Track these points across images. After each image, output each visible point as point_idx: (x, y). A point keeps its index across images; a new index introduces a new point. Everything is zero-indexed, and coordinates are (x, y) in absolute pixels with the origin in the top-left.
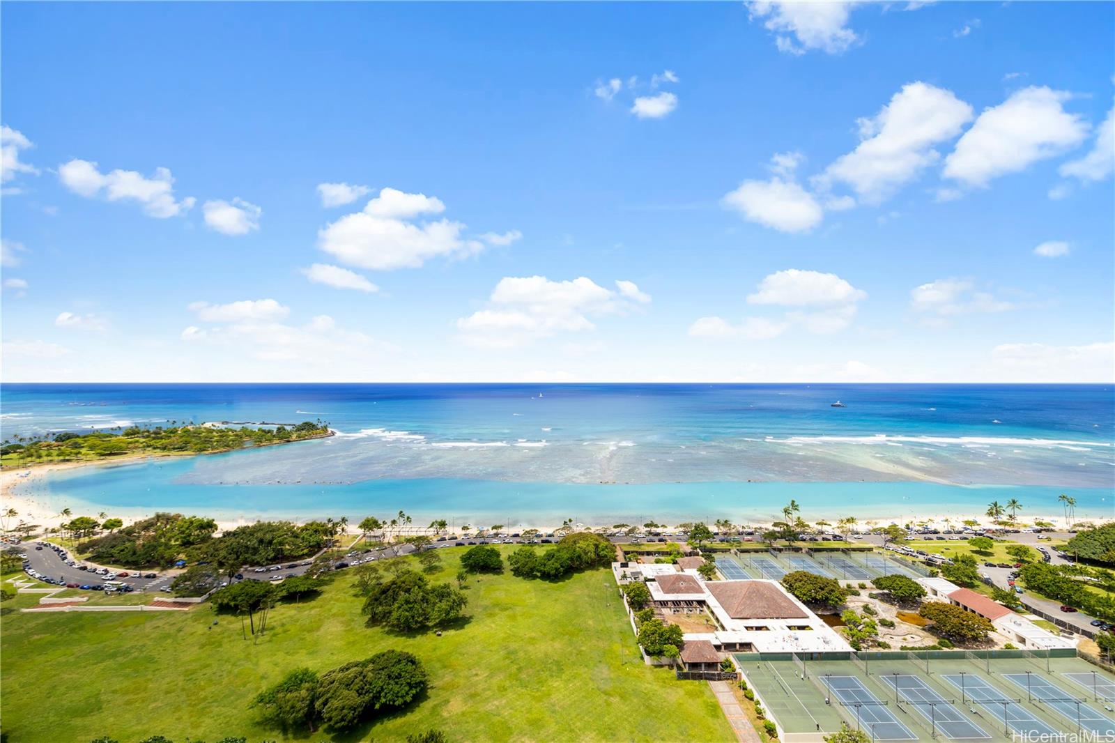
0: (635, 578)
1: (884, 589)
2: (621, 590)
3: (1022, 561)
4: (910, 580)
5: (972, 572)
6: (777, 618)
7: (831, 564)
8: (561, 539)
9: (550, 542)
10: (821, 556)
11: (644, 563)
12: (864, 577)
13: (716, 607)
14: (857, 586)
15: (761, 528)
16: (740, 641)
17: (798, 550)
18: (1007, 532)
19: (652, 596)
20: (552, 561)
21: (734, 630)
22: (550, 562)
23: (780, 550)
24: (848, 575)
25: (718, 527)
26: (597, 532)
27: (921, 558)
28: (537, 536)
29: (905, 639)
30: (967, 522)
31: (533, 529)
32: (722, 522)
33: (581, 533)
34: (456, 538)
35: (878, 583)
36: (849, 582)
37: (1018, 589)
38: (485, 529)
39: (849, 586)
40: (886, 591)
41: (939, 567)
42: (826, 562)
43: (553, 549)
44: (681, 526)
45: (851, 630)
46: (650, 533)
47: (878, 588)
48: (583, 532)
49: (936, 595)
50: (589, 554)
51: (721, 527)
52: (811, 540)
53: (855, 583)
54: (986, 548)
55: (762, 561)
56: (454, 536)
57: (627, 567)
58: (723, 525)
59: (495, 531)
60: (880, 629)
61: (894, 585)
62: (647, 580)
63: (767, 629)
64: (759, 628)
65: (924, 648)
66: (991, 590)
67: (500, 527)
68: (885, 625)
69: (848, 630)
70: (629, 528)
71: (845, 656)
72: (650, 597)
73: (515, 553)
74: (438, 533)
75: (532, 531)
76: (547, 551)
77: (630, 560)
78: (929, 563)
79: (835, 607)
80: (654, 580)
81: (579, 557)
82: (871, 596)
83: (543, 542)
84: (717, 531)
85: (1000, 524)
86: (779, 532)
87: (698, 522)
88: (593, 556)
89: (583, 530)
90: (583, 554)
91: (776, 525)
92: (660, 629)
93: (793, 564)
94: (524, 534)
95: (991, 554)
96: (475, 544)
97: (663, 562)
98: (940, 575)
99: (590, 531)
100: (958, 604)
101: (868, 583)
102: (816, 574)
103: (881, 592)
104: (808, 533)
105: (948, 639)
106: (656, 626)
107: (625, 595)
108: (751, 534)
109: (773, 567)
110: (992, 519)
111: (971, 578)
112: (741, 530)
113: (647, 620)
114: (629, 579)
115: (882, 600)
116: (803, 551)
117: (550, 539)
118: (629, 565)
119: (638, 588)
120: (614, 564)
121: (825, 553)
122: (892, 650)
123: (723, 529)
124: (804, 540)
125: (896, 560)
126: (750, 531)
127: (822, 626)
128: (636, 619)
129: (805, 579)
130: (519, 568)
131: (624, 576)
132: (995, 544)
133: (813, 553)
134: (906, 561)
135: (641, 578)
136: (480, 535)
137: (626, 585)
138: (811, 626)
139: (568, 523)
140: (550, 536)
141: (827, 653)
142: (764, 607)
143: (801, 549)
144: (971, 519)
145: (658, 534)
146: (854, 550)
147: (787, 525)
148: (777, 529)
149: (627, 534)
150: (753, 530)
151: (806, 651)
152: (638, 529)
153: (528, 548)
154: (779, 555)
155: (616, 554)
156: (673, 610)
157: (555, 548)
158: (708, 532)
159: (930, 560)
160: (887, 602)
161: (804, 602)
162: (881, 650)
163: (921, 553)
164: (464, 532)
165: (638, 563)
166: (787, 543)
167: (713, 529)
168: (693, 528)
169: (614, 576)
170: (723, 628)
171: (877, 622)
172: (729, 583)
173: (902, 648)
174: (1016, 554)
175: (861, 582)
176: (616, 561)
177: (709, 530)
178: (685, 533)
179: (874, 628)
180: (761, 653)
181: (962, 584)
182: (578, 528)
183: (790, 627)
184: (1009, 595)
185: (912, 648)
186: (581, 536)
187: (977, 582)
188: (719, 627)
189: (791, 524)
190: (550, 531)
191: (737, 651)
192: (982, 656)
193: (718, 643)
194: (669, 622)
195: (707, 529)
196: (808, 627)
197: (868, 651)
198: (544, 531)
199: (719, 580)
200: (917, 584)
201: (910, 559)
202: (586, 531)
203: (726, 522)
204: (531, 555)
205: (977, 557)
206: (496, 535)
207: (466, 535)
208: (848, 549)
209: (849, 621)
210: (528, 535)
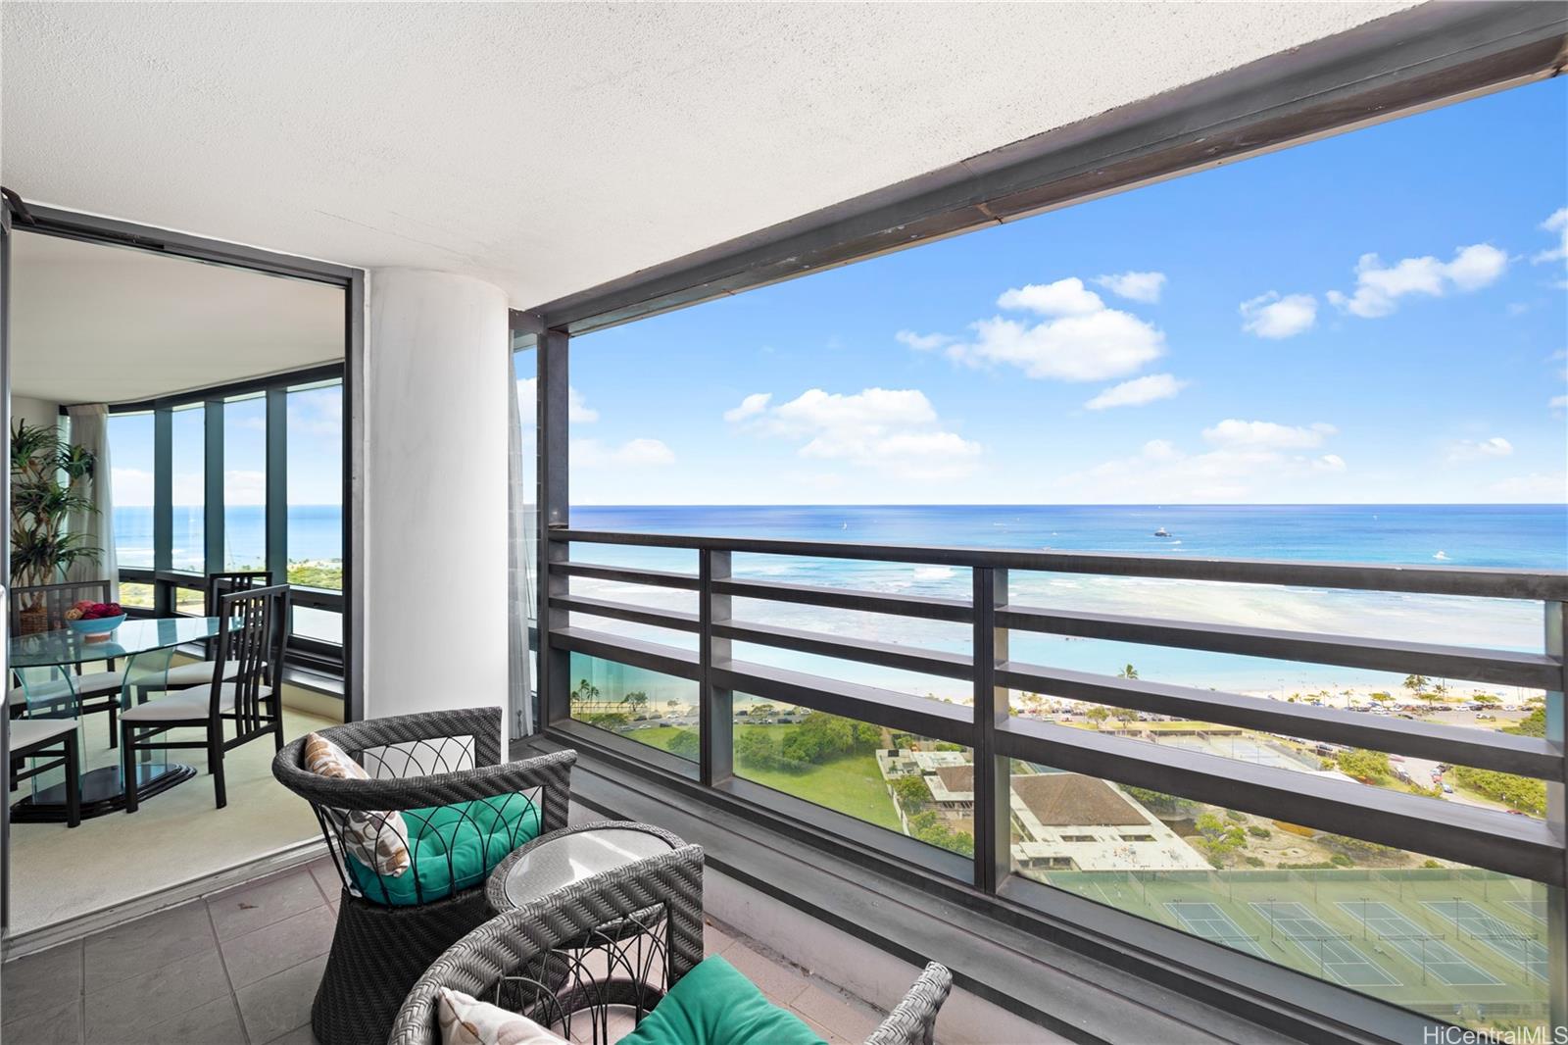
0: (908, 772)
2: (889, 787)
5: (1382, 764)
6: (1106, 825)
8: (806, 717)
9: (790, 722)
11: (920, 750)
13: (1020, 810)
16: (1055, 856)
17: (1136, 733)
18: (1433, 709)
19: (932, 795)
20: (794, 747)
21: (1045, 840)
22: (791, 749)
25: (1024, 703)
27: (1310, 745)
28: (771, 714)
29: (1285, 854)
30: (1375, 696)
32: (1030, 695)
34: (660, 717)
37: (1446, 787)
41: (1334, 757)
43: (795, 732)
45: (1209, 840)
50: (845, 738)
51: (1028, 702)
52: (1154, 720)
56: (658, 714)
57: (898, 756)
58: (1030, 700)
60: (1250, 840)
62: (925, 773)
63: (1091, 839)
64: (1080, 839)
65: (1312, 866)
66: (1408, 788)
68: (1257, 835)
69: (1205, 842)
71: (1200, 876)
72: (930, 797)
73: (742, 737)
74: (635, 710)
75: (764, 706)
76: (787, 734)
77: (902, 747)
78: (1320, 752)
79: (1187, 811)
80: (934, 774)
81: (831, 742)
83: (780, 722)
84: (1021, 708)
85: (1423, 697)
86: (1109, 709)
88: (850, 740)
90: (836, 738)
92: (944, 838)
94: (754, 711)
96: (686, 724)
97: (946, 750)
98: (1337, 767)
105: (1345, 854)
106: (938, 835)
107: (895, 793)
108: (1069, 711)
110: (1411, 691)
111: (1380, 772)
112: (1055, 706)
113: (927, 827)
114: (900, 773)
116: (1143, 734)
117: (789, 718)
118: (900, 754)
119: (914, 784)
120: (879, 752)
122: (1267, 869)
123: (1031, 706)
125: (1274, 748)
127: (1170, 836)
128: (911, 825)
130: (748, 756)
131: (893, 769)
133: (1156, 737)
134: (1288, 749)
135: (917, 772)
137: (897, 780)
138: (1153, 836)
140: (790, 713)
141: (1176, 873)
142: (1089, 810)
143: (1140, 732)
144: (1379, 691)
146: (1215, 733)
150: (1073, 706)
151: (1146, 869)
153: (758, 730)
155: (881, 737)
156: (961, 813)
157: (798, 730)
159: (1322, 748)
161: (1144, 804)
162: (1251, 868)
163: (1310, 739)
164: (670, 709)
165: (912, 750)
166: (1120, 724)
169: (879, 767)
170: (1031, 838)
171: (1246, 830)
172: (1038, 777)
173: (1281, 866)
176: (881, 748)
179: (1242, 838)
180: (1084, 872)
181: (1367, 780)
183: (1124, 838)
185: (1295, 866)
187: (1386, 778)
188: (1025, 837)
190: (790, 707)
191: (1050, 868)
192: (1393, 877)
193: (1025, 858)
194: (957, 830)
196: (1149, 836)
197: (1233, 869)
198: (780, 707)
199: (1026, 773)
201: (1293, 746)
204: (765, 740)
207: (673, 712)
208: (1207, 733)
209: (1207, 830)
210: (759, 713)
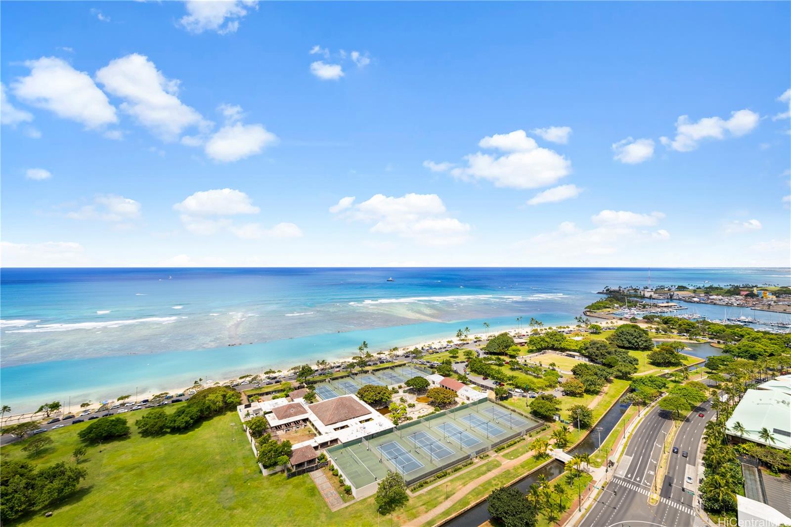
0: (256, 414)
1: (410, 386)
2: (244, 426)
3: (469, 358)
4: (423, 378)
5: (450, 368)
6: (353, 418)
7: (385, 377)
8: (191, 396)
9: (181, 401)
10: (378, 374)
11: (264, 401)
12: (400, 381)
13: (315, 421)
14: (398, 388)
15: (345, 362)
16: (330, 440)
17: (366, 372)
18: (464, 344)
19: (269, 424)
20: (183, 416)
21: (327, 433)
22: (180, 418)
23: (356, 374)
24: (393, 382)
25: (318, 365)
26: (224, 385)
27: (428, 365)
28: (167, 398)
29: (419, 412)
30: (448, 342)
31: (163, 392)
32: (321, 362)
33: (210, 388)
34: (73, 416)
35: (408, 384)
36: (393, 386)
37: (467, 373)
38: (110, 401)
39: (393, 389)
40: (411, 387)
41: (436, 368)
42: (381, 376)
43: (184, 406)
44: (292, 369)
45: (394, 414)
46: (269, 378)
47: (408, 386)
48: (213, 386)
49: (434, 384)
50: (218, 403)
51: (320, 365)
52: (374, 364)
53: (396, 386)
54: (456, 354)
55: (345, 383)
56: (71, 415)
57: (250, 407)
58: (321, 364)
59: (121, 402)
60: (408, 410)
61: (415, 383)
62: (266, 413)
63: (347, 426)
64: (342, 428)
65: (428, 415)
66: (457, 376)
67: (127, 397)
68: (411, 407)
69: (393, 415)
70: (252, 377)
71: (390, 431)
72: (268, 426)
73: (143, 417)
74: (48, 416)
75: (162, 394)
76: (178, 409)
77: (253, 401)
78: (432, 367)
79: (386, 403)
80: (271, 412)
81: (209, 407)
82: (404, 392)
83: (173, 402)
84: (316, 368)
85: (461, 340)
86: (356, 363)
87: (304, 364)
88: (221, 404)
89: (212, 385)
90: (212, 405)
91: (354, 358)
92: (275, 447)
93: (364, 382)
94: (154, 399)
95: (457, 357)
96: (97, 418)
97: (278, 398)
98: (436, 372)
99: (219, 385)
100: (443, 386)
101: (403, 385)
102: (376, 385)
103: (409, 388)
104: (373, 361)
105: (439, 407)
106: (272, 446)
107: (248, 428)
108: (339, 367)
109: (352, 386)
110: (458, 338)
111: (449, 371)
112: (333, 365)
113: (265, 443)
114: (252, 416)
115: (409, 393)
116: (370, 372)
117: (180, 398)
118: (252, 405)
119: (259, 421)
120: (239, 407)
121: (381, 372)
122: (414, 420)
123: (321, 367)
124: (370, 365)
125: (416, 368)
126: (338, 365)
127: (379, 416)
128: (257, 444)
129: (370, 389)
130: (147, 429)
131: (248, 415)
132: (459, 351)
133: (375, 372)
134: (421, 368)
135: (262, 413)
136: (104, 408)
137: (249, 421)
138: (373, 418)
139: (199, 382)
140: (181, 395)
141: (381, 432)
142: (346, 413)
143: (368, 371)
144: (450, 340)
145: (275, 378)
146: (396, 366)
147: (361, 358)
148: (355, 361)
149: (250, 382)
150: (340, 364)
151: (369, 434)
152: (260, 376)
153: (157, 410)
154: (356, 377)
155: (241, 399)
156: (285, 430)
157: (186, 404)
158: (311, 370)
159: (432, 365)
160: (412, 393)
161: (369, 404)
162: (408, 422)
163: (428, 362)
164: (84, 409)
165: (259, 402)
166: (360, 369)
167: (314, 367)
168: (301, 369)
169: (239, 416)
170: (320, 433)
171: (407, 406)
172: (325, 402)
173: (418, 418)
174: (467, 355)
175: (399, 384)
176: (240, 404)
177: (312, 368)
178: (295, 373)
179: (405, 410)
180: (343, 444)
181: (445, 375)
182: (207, 385)
183: (361, 422)
184: (464, 376)
185: (423, 417)
186: (210, 390)
187: (451, 373)
188: (317, 434)
189: (363, 357)
190: (181, 392)
191: (329, 446)
192: (452, 411)
193: (316, 445)
194: (282, 440)
195: (310, 368)
196: (371, 419)
197: (402, 424)
198: (173, 393)
199: (318, 401)
200: (426, 380)
201: (423, 366)
202: (214, 386)
203: (323, 361)
204: (161, 415)
205: (452, 360)
206: (123, 405)
207: (85, 411)
208: (393, 367)
209: (393, 409)
210: (158, 399)
